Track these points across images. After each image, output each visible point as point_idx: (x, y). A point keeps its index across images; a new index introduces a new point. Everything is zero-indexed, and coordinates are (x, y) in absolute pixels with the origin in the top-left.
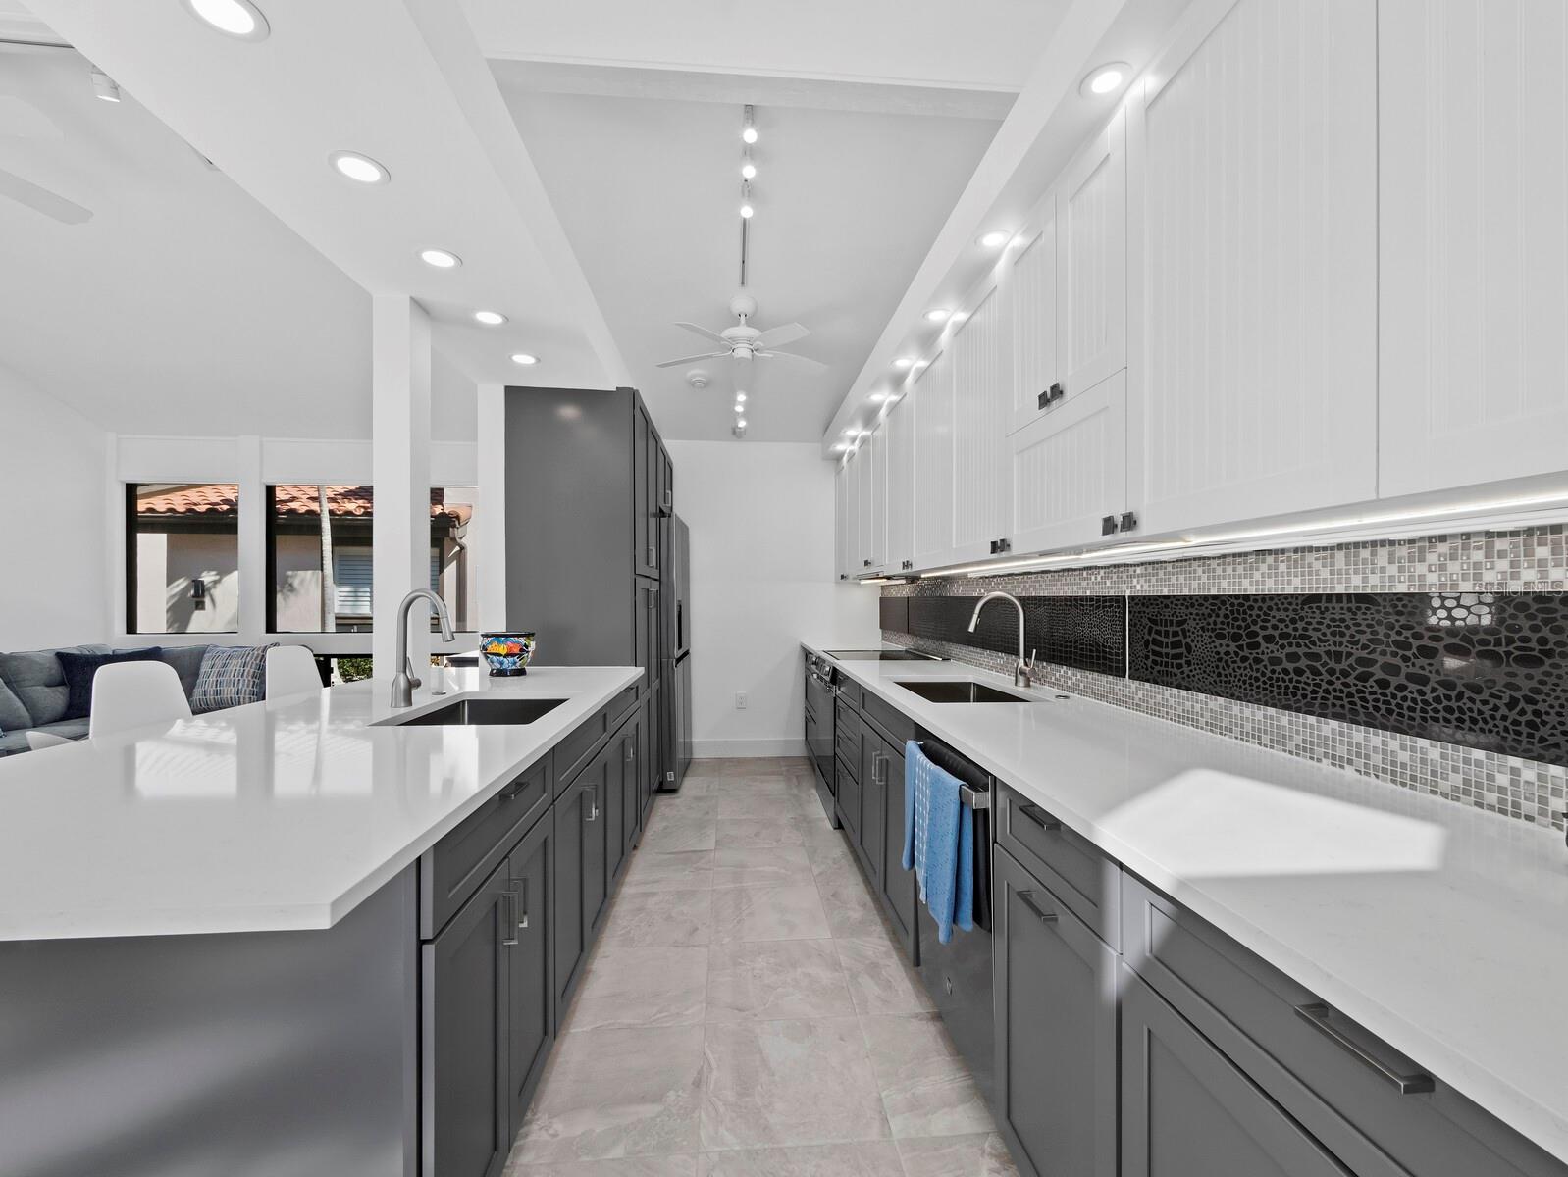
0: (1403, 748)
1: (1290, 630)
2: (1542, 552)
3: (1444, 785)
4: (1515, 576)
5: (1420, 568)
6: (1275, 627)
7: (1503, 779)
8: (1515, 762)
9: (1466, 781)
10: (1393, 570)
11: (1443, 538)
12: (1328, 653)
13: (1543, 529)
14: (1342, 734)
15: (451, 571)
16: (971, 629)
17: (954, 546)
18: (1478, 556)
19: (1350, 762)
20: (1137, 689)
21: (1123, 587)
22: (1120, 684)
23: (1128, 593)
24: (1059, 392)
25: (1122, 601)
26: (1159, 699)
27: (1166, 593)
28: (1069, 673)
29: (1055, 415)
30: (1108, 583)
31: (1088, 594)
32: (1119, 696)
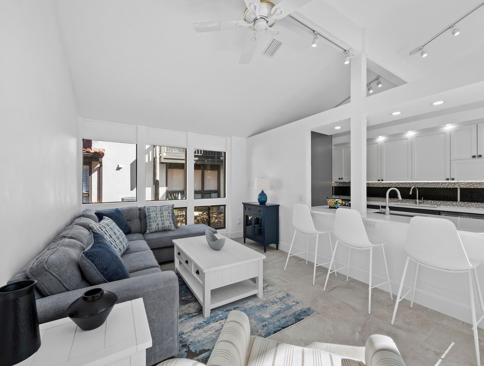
15: (95, 175)
16: (411, 193)
20: (462, 204)
21: (456, 187)
22: (455, 203)
23: (458, 187)
24: (480, 156)
25: (457, 189)
26: (470, 205)
27: (472, 187)
28: (433, 202)
29: (477, 160)
30: (450, 185)
31: (441, 187)
32: (455, 205)
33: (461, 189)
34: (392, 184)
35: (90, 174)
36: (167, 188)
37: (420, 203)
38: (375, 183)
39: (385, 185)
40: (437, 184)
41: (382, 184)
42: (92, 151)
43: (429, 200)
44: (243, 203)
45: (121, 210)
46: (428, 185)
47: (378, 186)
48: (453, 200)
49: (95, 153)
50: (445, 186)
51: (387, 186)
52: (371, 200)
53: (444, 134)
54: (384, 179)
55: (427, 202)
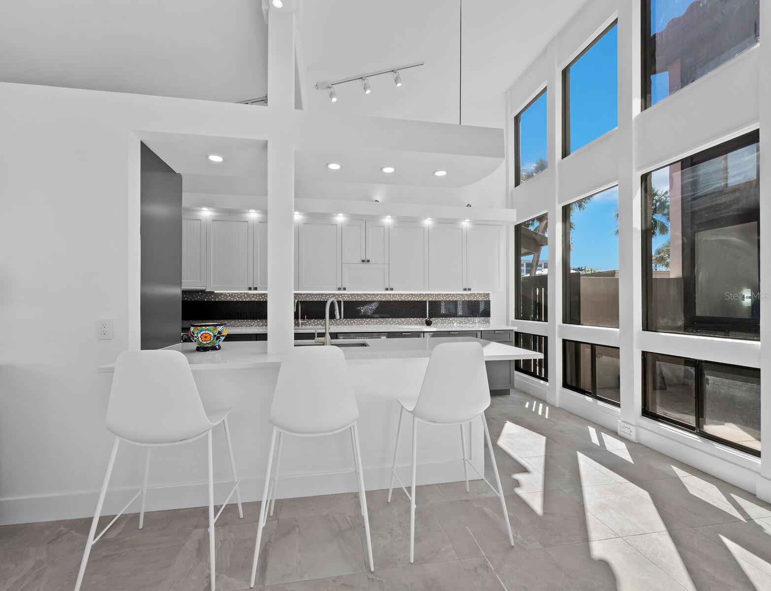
20: (346, 321)
21: (339, 299)
24: (368, 261)
25: (340, 302)
29: (365, 265)
32: (339, 323)
34: (263, 296)
38: (237, 293)
39: (253, 297)
40: (321, 296)
43: (312, 319)
46: (310, 298)
47: (240, 300)
51: (256, 300)
53: (335, 226)
54: (258, 286)
55: (310, 322)
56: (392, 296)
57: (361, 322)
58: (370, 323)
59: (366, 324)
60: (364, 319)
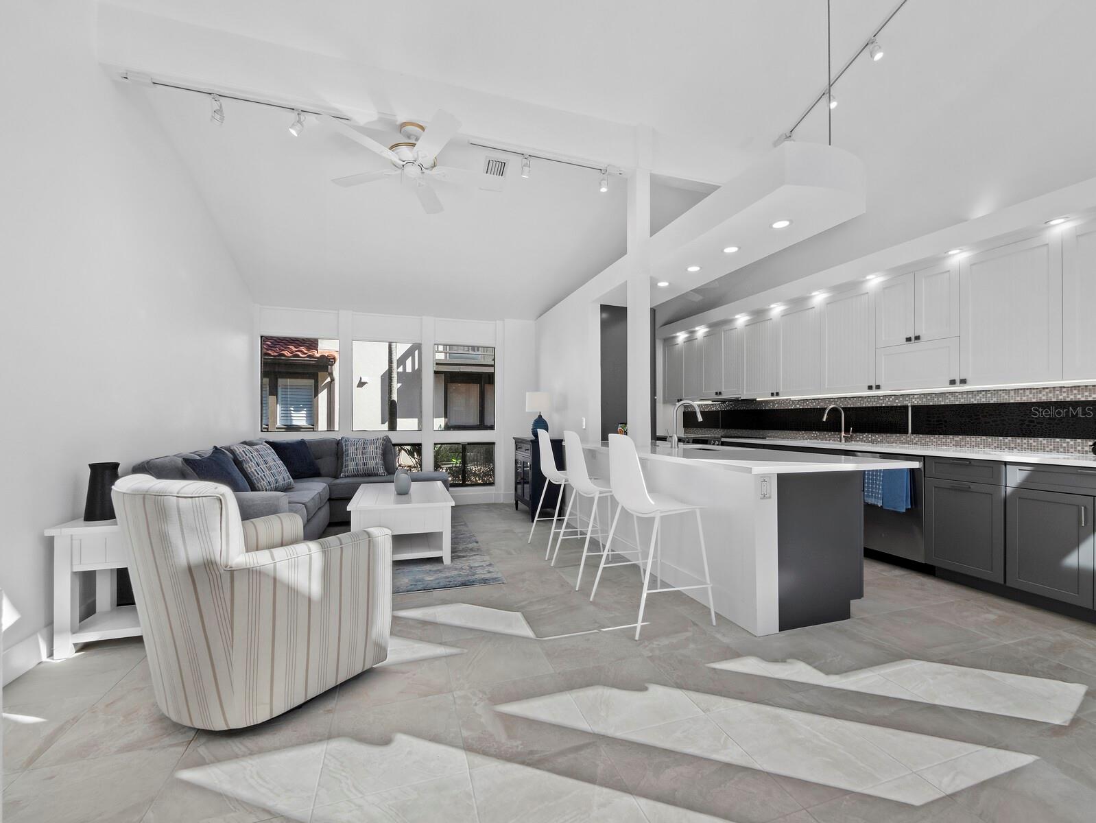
0: (1034, 442)
1: (993, 413)
2: (1075, 392)
3: (1047, 449)
4: (1068, 397)
5: (1040, 395)
6: (987, 413)
7: (1065, 445)
8: (1068, 440)
9: (1054, 447)
10: (1031, 396)
11: (1047, 388)
12: (1009, 419)
13: (1075, 387)
14: (1012, 441)
16: (824, 420)
17: (826, 387)
18: (1058, 392)
19: (1016, 448)
20: (915, 438)
21: (906, 403)
22: (904, 437)
23: (909, 405)
24: (917, 338)
25: (906, 407)
26: (928, 440)
27: (931, 404)
28: (870, 436)
29: (914, 345)
30: (897, 401)
31: (884, 405)
32: (904, 441)
33: (913, 407)
35: (316, 394)
36: (447, 419)
37: (847, 440)
41: (778, 402)
42: (318, 355)
43: (864, 432)
44: (514, 438)
45: (309, 442)
46: (862, 402)
48: (900, 433)
49: (323, 356)
50: (889, 403)
52: (776, 437)
55: (861, 437)
56: (1012, 393)
57: (944, 440)
58: (963, 443)
59: (956, 446)
60: (951, 437)
